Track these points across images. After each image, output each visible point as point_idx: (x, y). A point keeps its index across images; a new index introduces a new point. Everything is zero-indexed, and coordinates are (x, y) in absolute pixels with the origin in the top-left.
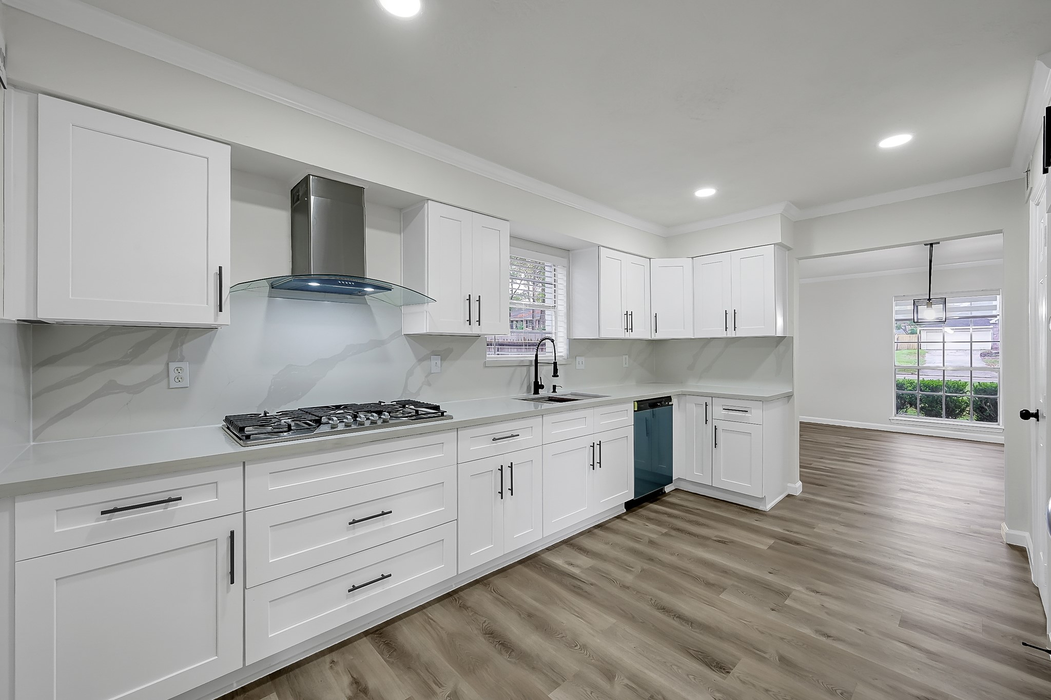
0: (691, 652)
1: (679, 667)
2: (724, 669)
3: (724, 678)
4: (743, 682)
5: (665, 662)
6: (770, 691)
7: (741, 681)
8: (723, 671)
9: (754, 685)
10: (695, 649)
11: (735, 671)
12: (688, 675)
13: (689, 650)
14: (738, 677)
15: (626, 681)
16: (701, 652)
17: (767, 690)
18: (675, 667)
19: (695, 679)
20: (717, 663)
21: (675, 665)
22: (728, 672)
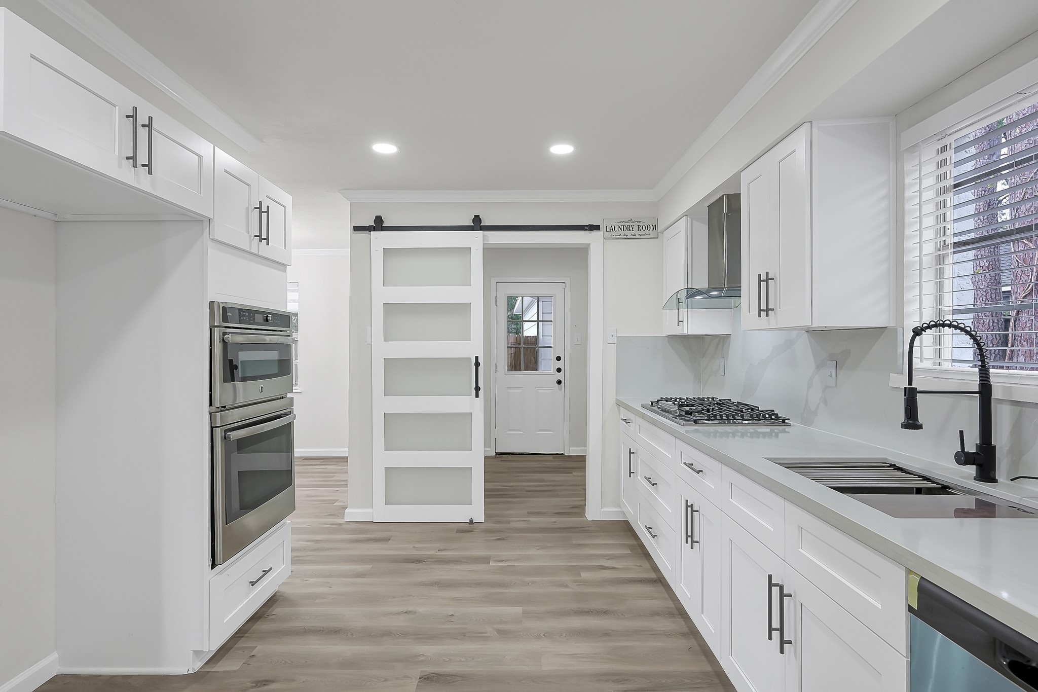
0: (459, 679)
1: (460, 661)
2: (425, 679)
3: (422, 672)
4: (406, 677)
5: (473, 659)
6: (383, 681)
7: (408, 677)
8: (425, 677)
9: (397, 679)
10: (457, 682)
11: (415, 682)
12: (450, 659)
13: (462, 678)
14: (412, 678)
15: (488, 635)
16: (450, 683)
17: (386, 680)
18: (463, 660)
19: (444, 660)
20: (433, 681)
21: (463, 661)
22: (421, 678)
